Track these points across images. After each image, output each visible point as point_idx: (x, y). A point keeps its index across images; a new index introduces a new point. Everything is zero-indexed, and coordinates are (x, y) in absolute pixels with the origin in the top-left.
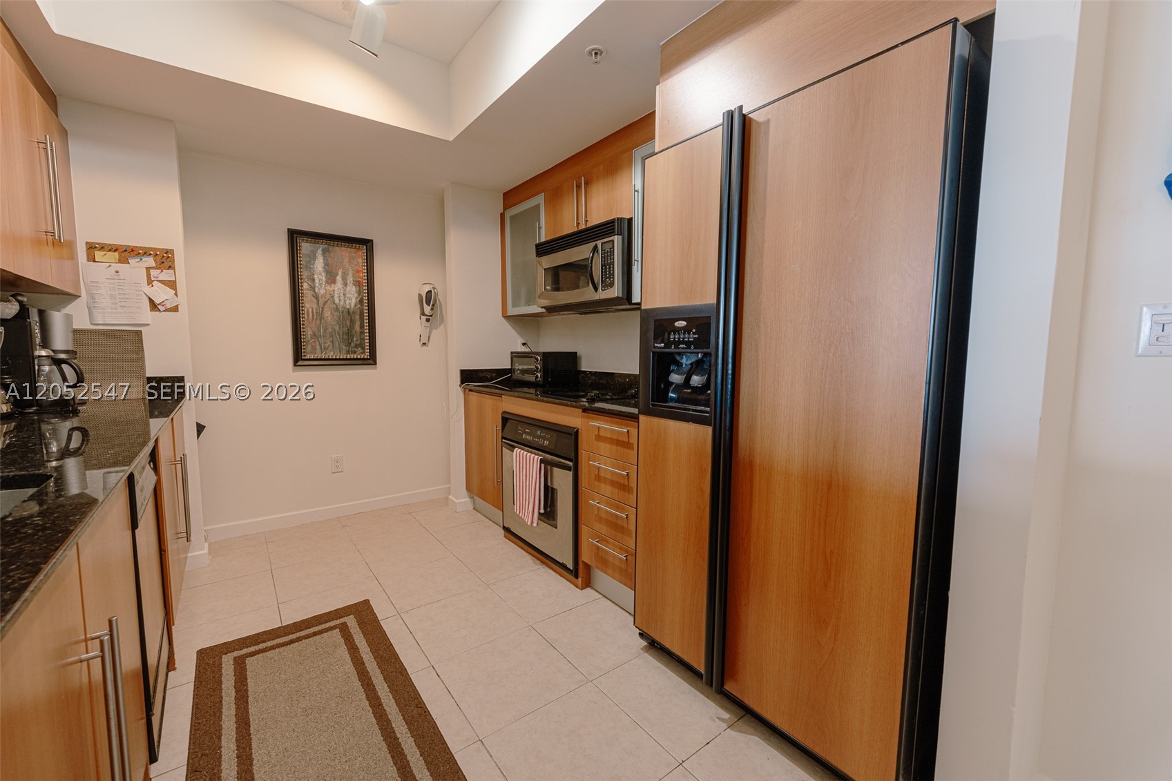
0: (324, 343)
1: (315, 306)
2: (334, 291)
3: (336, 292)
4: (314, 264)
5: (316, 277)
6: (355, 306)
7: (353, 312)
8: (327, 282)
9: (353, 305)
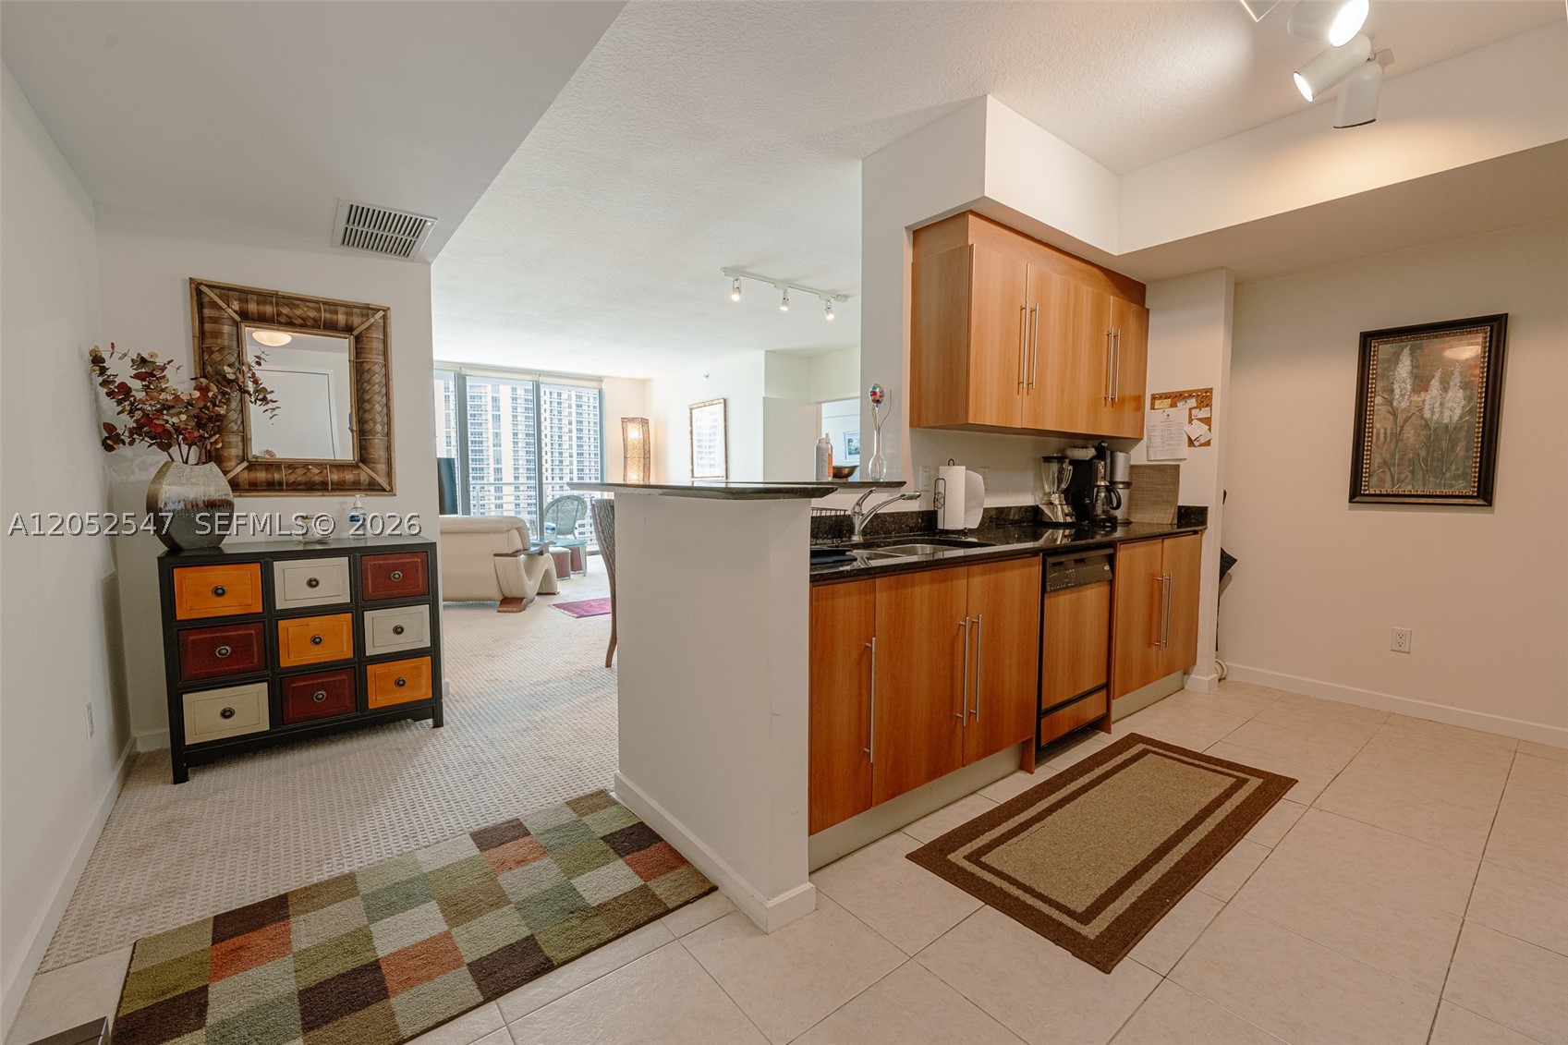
0: (1399, 474)
1: (1389, 425)
2: (1424, 401)
3: (1427, 403)
4: (1395, 369)
5: (1395, 386)
6: (1461, 418)
7: (1455, 428)
8: (1413, 391)
9: (1456, 418)
